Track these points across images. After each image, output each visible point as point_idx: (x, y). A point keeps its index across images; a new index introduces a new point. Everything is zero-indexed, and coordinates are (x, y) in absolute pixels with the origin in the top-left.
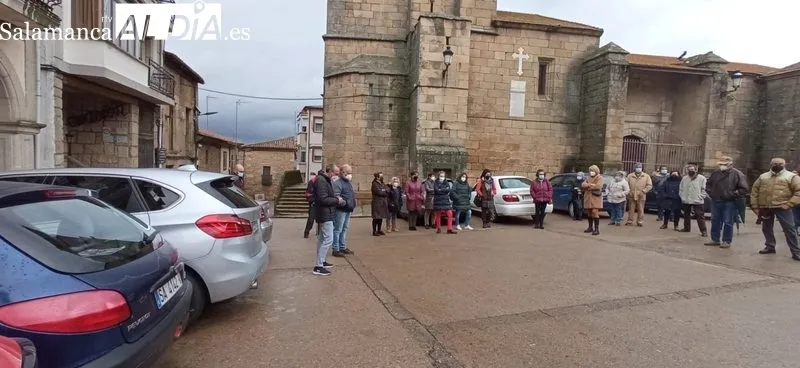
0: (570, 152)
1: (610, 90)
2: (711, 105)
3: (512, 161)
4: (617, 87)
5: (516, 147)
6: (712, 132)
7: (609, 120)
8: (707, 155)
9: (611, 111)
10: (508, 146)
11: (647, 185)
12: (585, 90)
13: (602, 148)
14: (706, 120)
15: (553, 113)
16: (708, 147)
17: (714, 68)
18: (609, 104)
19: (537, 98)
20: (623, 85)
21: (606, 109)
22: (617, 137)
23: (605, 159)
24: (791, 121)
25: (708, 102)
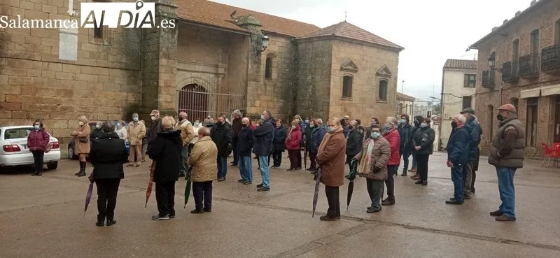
0: (132, 99)
1: (161, 41)
2: (250, 61)
3: (65, 109)
4: (167, 38)
5: (69, 93)
6: (252, 83)
7: (162, 70)
8: (249, 104)
9: (163, 61)
10: (58, 92)
11: (141, 131)
13: (156, 96)
14: (247, 74)
15: (111, 58)
16: (249, 98)
17: (251, 29)
18: (161, 53)
19: (93, 41)
20: (173, 36)
21: (158, 59)
22: (170, 86)
23: (159, 107)
24: (310, 77)
25: (248, 59)
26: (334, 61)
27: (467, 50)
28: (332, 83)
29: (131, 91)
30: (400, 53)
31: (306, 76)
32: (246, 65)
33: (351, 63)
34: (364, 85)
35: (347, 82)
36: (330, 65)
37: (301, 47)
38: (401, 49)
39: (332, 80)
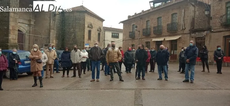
2: (51, 19)
6: (52, 31)
7: (11, 19)
8: (51, 42)
9: (12, 14)
22: (15, 30)
23: (9, 42)
24: (72, 30)
26: (86, 23)
27: (119, 23)
28: (85, 33)
30: (103, 22)
33: (91, 25)
34: (94, 34)
36: (84, 25)
37: (66, 14)
38: (104, 20)
39: (85, 31)
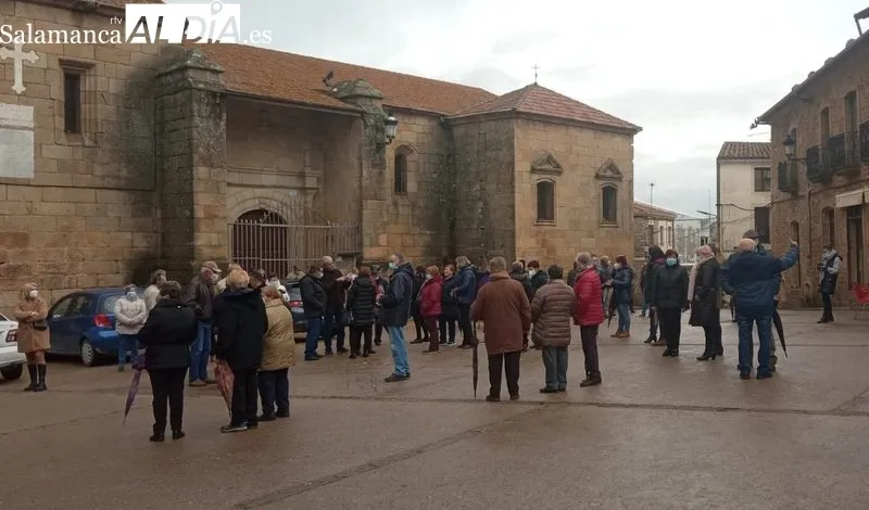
0: (141, 244)
1: (195, 133)
2: (364, 163)
3: (14, 270)
4: (206, 129)
5: (21, 240)
6: (370, 204)
7: (198, 187)
8: (366, 241)
9: (201, 171)
10: (2, 238)
12: (161, 130)
13: (191, 237)
14: (360, 187)
15: (99, 170)
16: (367, 228)
17: (364, 105)
18: (196, 158)
19: (63, 139)
20: (217, 126)
21: (191, 167)
22: (216, 216)
23: (196, 256)
24: (478, 187)
25: (360, 159)
26: (518, 156)
27: (753, 127)
28: (518, 196)
29: (140, 229)
30: (636, 137)
31: (470, 185)
32: (355, 170)
33: (549, 160)
34: (575, 196)
35: (545, 193)
36: (511, 165)
37: (459, 132)
38: (635, 130)
39: (516, 190)
